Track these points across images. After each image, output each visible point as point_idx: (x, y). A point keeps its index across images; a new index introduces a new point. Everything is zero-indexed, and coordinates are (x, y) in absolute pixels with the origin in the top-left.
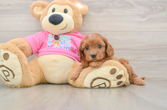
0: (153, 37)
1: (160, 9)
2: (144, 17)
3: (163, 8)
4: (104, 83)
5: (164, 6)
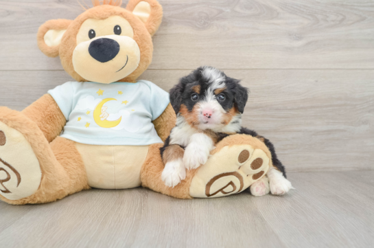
0: (316, 81)
1: (333, 21)
2: (299, 38)
3: (341, 17)
4: (231, 183)
5: (341, 14)
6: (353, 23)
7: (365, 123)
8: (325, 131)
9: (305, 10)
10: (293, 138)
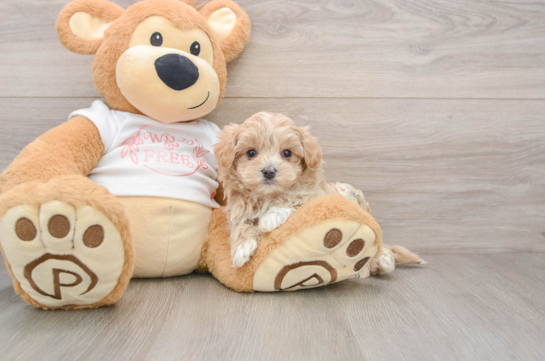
0: (451, 117)
1: (477, 26)
2: (425, 51)
3: (488, 20)
4: (315, 276)
5: (490, 16)
6: (507, 29)
7: (524, 180)
8: (462, 193)
9: (434, 9)
10: (414, 203)
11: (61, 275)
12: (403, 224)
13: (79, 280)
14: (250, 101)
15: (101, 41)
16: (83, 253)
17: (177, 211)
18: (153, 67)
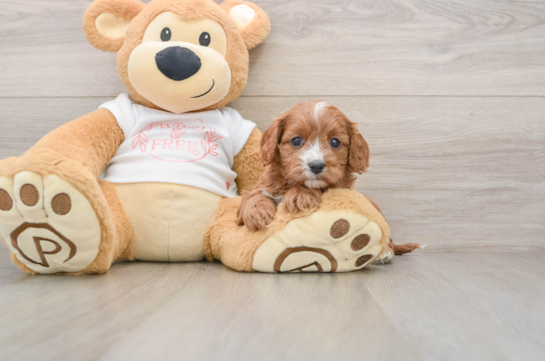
0: (472, 115)
1: (496, 25)
2: (445, 50)
3: (508, 19)
5: (509, 15)
6: (526, 28)
8: (486, 190)
9: (453, 9)
10: (437, 200)
11: (42, 242)
12: (426, 221)
13: (59, 249)
14: (273, 99)
15: (123, 39)
16: (55, 220)
17: (178, 196)
18: (154, 60)
